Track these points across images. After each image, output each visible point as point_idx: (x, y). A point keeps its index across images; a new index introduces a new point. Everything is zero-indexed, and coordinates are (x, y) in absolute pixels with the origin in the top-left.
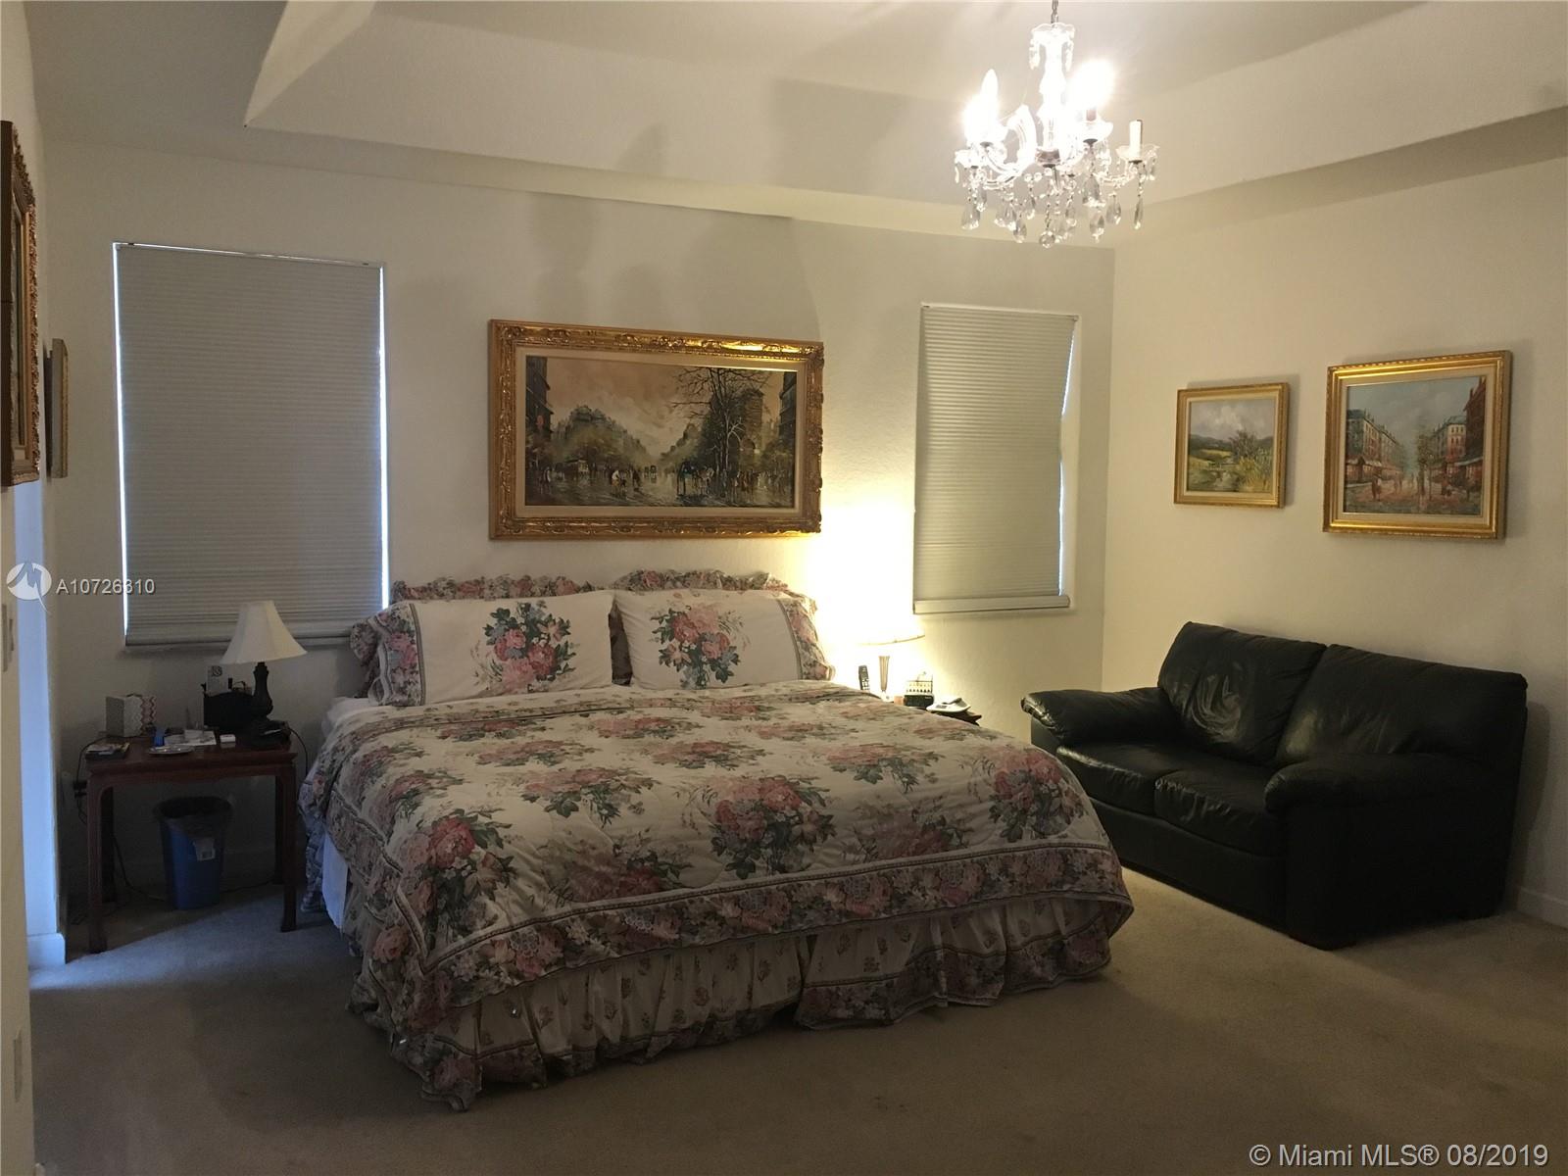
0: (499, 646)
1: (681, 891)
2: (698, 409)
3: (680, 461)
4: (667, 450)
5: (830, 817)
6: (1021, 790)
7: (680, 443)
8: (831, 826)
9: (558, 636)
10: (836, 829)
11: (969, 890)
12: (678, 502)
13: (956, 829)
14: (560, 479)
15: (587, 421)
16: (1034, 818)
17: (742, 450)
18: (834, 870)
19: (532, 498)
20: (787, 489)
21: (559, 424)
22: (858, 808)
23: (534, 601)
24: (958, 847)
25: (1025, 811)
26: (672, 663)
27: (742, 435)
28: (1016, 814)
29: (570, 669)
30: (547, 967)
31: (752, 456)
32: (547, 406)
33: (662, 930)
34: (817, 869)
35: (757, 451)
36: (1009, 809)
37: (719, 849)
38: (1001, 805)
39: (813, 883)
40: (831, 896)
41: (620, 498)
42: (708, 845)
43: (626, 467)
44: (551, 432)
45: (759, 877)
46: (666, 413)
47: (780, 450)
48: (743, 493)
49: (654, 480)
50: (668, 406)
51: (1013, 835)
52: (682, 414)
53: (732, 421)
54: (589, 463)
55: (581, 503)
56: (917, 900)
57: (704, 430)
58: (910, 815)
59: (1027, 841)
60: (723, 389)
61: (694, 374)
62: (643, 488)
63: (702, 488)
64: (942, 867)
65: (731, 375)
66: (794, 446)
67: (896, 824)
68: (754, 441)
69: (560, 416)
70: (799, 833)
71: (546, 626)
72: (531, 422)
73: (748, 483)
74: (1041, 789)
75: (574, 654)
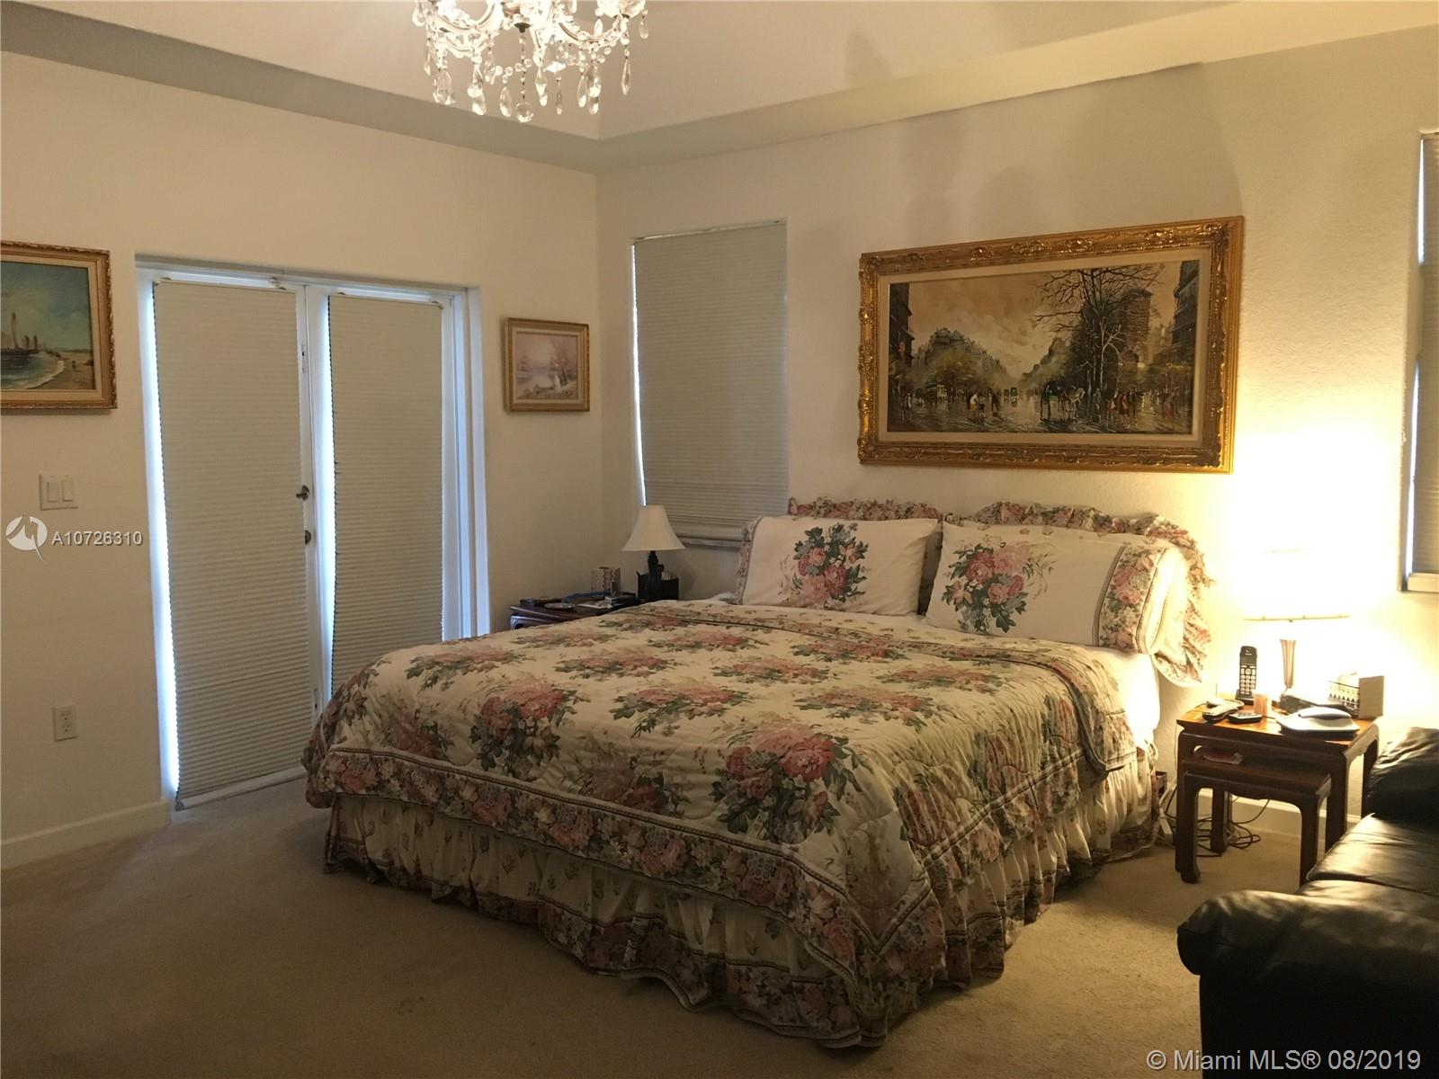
0: (803, 562)
1: (445, 764)
2: (1066, 320)
3: (1045, 381)
4: (1029, 370)
5: (558, 738)
6: (756, 775)
7: (1045, 361)
8: (556, 746)
9: (853, 558)
10: (560, 752)
11: (667, 866)
12: (1041, 428)
13: (673, 794)
14: (920, 405)
15: (945, 344)
16: (767, 814)
17: (1120, 364)
18: (552, 791)
19: (893, 425)
20: (1183, 411)
21: (920, 349)
22: (584, 738)
23: (847, 524)
24: (671, 814)
25: (755, 801)
26: (953, 602)
27: (1121, 346)
28: (742, 800)
29: (858, 593)
30: (368, 789)
31: (1133, 372)
32: (909, 332)
33: (430, 793)
34: (540, 785)
35: (1141, 366)
36: (735, 791)
37: (475, 737)
38: (728, 785)
39: (532, 796)
40: (543, 816)
41: (978, 424)
42: (467, 730)
43: (984, 389)
44: (912, 358)
45: (496, 773)
46: (1029, 329)
47: (1173, 362)
48: (1121, 416)
49: (1014, 404)
50: (1031, 320)
51: (733, 821)
52: (1047, 329)
53: (1109, 330)
54: (948, 387)
55: (938, 429)
56: (613, 853)
57: (1073, 344)
58: (629, 761)
59: (751, 838)
60: (1098, 294)
61: (1062, 281)
62: (1002, 414)
63: (1070, 412)
64: (650, 829)
65: (1109, 275)
66: (1193, 356)
67: (612, 766)
68: (1138, 353)
69: (921, 340)
70: (530, 745)
71: (846, 548)
72: (894, 349)
73: (1129, 404)
74: (784, 782)
75: (864, 578)
